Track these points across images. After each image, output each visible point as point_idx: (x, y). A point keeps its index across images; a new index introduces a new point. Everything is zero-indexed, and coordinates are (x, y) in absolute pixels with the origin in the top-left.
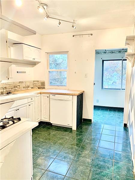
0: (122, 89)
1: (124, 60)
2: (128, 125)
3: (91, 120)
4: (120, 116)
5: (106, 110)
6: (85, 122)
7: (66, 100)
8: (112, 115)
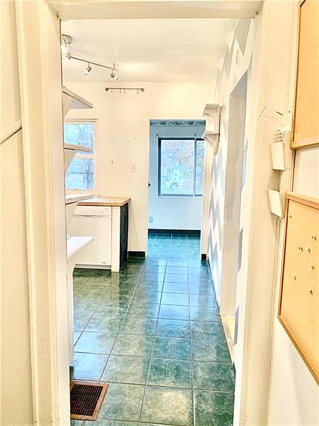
0: (196, 196)
1: (197, 139)
2: (209, 256)
3: (144, 252)
4: (193, 243)
5: (167, 236)
6: (133, 257)
7: (99, 216)
8: (179, 244)
